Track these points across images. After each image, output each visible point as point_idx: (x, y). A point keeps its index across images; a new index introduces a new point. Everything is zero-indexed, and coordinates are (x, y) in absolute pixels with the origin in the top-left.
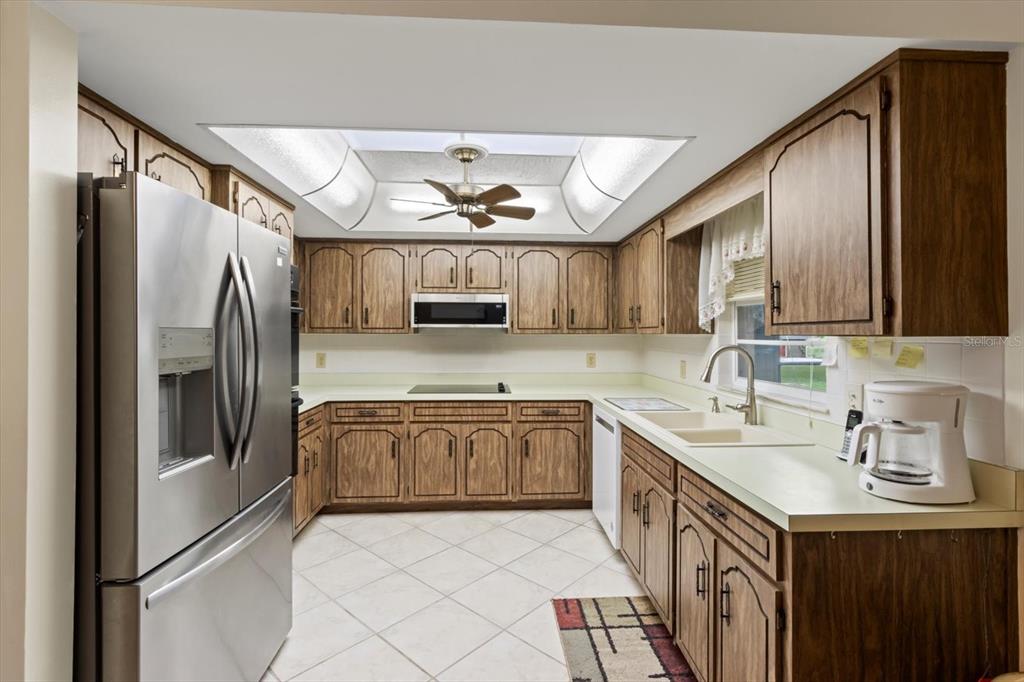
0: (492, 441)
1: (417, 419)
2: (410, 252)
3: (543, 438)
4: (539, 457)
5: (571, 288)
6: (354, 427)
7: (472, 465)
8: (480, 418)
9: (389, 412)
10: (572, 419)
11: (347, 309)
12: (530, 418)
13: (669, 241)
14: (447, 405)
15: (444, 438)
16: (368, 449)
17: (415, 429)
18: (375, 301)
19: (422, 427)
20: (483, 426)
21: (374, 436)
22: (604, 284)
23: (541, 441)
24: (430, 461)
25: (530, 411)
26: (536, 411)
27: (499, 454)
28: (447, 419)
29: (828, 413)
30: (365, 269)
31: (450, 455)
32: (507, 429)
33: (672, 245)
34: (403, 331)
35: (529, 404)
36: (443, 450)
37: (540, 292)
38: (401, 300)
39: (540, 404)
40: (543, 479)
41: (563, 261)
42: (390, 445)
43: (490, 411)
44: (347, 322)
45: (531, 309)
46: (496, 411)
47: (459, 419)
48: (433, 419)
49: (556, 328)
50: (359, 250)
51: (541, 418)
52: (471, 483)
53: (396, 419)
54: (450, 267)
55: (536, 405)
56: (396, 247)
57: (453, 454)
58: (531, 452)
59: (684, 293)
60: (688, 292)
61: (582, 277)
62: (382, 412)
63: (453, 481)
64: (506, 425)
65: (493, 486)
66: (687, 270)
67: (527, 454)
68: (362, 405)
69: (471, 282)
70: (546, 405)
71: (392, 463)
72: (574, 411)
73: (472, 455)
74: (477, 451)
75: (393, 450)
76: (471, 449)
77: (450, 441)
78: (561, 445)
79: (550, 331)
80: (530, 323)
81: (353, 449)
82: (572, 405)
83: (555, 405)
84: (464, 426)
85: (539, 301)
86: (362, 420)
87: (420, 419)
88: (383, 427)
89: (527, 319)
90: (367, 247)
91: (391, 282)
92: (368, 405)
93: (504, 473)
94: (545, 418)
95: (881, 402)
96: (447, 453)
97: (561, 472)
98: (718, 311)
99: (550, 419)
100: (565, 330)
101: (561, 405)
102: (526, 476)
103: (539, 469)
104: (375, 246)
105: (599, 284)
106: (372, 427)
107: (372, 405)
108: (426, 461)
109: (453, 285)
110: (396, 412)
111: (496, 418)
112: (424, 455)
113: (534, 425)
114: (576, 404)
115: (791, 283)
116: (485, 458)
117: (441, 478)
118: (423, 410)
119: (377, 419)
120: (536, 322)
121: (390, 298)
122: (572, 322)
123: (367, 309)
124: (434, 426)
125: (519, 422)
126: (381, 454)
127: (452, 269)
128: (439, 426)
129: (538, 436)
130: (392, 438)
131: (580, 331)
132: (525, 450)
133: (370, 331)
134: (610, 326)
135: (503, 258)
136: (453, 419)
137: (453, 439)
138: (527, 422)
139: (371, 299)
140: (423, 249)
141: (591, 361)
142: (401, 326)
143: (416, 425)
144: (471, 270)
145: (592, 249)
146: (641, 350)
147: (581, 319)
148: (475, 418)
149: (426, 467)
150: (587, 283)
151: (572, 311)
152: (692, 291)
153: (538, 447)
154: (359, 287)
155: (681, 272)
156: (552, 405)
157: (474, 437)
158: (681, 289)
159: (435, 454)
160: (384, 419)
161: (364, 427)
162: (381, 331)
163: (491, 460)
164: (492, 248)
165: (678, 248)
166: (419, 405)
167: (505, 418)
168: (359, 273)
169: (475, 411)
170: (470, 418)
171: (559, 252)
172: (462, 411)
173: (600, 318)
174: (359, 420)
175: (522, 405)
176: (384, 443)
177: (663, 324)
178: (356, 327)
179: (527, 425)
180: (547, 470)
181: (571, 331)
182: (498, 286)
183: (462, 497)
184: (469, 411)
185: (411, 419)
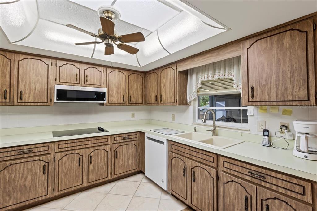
0: (101, 155)
1: (60, 150)
2: (52, 63)
3: (123, 149)
4: (121, 157)
5: (130, 88)
6: (15, 162)
7: (91, 167)
8: (95, 145)
9: (42, 149)
10: (134, 139)
11: (6, 91)
12: (118, 142)
13: (179, 72)
14: (78, 141)
15: (76, 157)
16: (25, 173)
17: (58, 156)
18: (27, 87)
19: (63, 154)
20: (96, 148)
21: (30, 165)
22: (141, 87)
23: (122, 151)
24: (67, 171)
25: (118, 139)
26: (120, 138)
27: (104, 160)
28: (78, 147)
29: (249, 131)
30: (20, 69)
31: (79, 165)
32: (108, 148)
33: (180, 73)
34: (47, 104)
35: (118, 136)
36: (76, 163)
37: (118, 88)
38: (46, 87)
39: (122, 135)
40: (123, 166)
41: (127, 76)
42: (42, 168)
43: (100, 141)
44: (5, 98)
45: (114, 95)
46: (103, 140)
47: (84, 147)
48: (70, 149)
49: (124, 103)
50: (15, 58)
51: (122, 141)
52: (91, 177)
53: (46, 152)
54: (76, 74)
55: (120, 135)
56: (43, 59)
57: (81, 164)
58: (118, 156)
59: (183, 91)
60: (184, 91)
61: (134, 83)
62: (36, 150)
63: (81, 178)
64: (107, 146)
65: (101, 175)
66: (184, 83)
67: (117, 157)
68: (21, 148)
69: (87, 81)
70: (125, 135)
71: (43, 177)
72: (135, 136)
73: (91, 163)
74: (94, 160)
75: (44, 170)
76: (91, 160)
77: (80, 159)
78: (130, 151)
79: (122, 104)
80: (114, 101)
81: (13, 176)
82: (134, 134)
83: (128, 134)
84: (87, 149)
85: (118, 92)
86: (21, 156)
87: (62, 150)
88: (38, 158)
89: (113, 99)
90: (23, 57)
91: (39, 78)
92: (25, 147)
93: (107, 168)
94: (124, 141)
95: (307, 128)
96: (78, 164)
97: (130, 162)
98: (193, 98)
99: (126, 140)
100: (128, 104)
101: (130, 134)
102: (116, 167)
103: (121, 163)
104: (28, 57)
105: (140, 87)
106: (29, 160)
107: (29, 147)
108: (65, 171)
109: (78, 82)
110: (46, 148)
111: (103, 144)
112: (64, 168)
113: (120, 144)
114: (136, 133)
115: (260, 87)
116: (98, 163)
117: (74, 178)
118: (64, 145)
119: (32, 155)
120: (116, 100)
121: (38, 86)
122: (130, 101)
123: (21, 92)
124: (70, 152)
125: (113, 144)
126: (35, 173)
127: (77, 75)
128: (73, 152)
129: (121, 149)
130: (43, 163)
131: (133, 104)
132: (116, 155)
133: (23, 104)
134: (143, 103)
135: (102, 72)
136: (81, 147)
137: (81, 157)
138: (116, 143)
139: (25, 86)
140: (60, 63)
141: (133, 116)
142: (46, 101)
143: (59, 154)
144: (87, 76)
145: (137, 73)
146: (150, 111)
147: (133, 100)
148: (93, 145)
149: (66, 174)
150: (135, 86)
151: (130, 96)
152: (185, 90)
153: (121, 153)
154: (16, 79)
155: (182, 84)
156: (127, 135)
157: (92, 154)
158: (182, 89)
159: (71, 166)
160: (37, 154)
161: (22, 161)
162: (32, 104)
163: (100, 163)
164: (97, 67)
165: (181, 75)
166: (61, 143)
167: (107, 143)
168: (16, 70)
169: (93, 142)
170: (90, 146)
171: (125, 73)
172: (86, 143)
173: (140, 100)
174: (19, 157)
175: (115, 136)
176: (37, 167)
177: (177, 102)
178: (13, 101)
179: (117, 145)
180: (125, 162)
181: (130, 105)
182: (100, 85)
183: (86, 184)
184: (90, 142)
185: (56, 151)
